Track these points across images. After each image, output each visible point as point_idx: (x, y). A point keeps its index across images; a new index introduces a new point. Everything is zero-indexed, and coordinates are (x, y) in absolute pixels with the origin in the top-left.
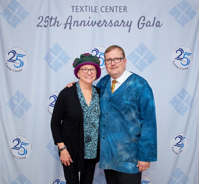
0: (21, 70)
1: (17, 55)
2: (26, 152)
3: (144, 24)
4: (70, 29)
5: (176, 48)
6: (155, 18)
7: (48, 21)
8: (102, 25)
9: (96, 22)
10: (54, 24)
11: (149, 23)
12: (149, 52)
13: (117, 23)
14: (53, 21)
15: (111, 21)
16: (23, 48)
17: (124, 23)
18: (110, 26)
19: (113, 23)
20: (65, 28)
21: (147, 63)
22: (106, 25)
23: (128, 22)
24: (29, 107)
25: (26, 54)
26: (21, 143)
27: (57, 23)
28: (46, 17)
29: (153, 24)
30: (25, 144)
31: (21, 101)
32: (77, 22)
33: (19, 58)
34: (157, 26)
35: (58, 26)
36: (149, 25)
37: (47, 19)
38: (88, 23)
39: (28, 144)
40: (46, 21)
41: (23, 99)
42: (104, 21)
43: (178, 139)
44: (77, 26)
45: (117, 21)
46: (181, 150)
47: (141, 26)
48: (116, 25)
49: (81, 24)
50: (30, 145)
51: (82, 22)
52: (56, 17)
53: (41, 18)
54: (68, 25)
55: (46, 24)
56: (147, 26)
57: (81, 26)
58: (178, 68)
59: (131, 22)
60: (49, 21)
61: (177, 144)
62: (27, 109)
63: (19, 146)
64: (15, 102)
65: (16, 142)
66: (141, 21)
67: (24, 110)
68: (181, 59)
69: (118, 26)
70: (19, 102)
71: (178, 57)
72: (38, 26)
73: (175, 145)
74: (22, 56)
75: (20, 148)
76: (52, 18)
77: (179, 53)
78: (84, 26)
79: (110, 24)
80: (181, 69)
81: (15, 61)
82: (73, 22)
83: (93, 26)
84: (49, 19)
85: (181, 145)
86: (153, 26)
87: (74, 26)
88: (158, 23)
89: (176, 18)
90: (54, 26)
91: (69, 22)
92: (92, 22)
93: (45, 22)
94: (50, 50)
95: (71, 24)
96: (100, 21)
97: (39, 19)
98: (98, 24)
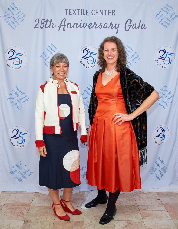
0: (20, 68)
1: (16, 54)
2: (24, 141)
3: (130, 26)
4: (64, 30)
5: (159, 48)
6: (140, 20)
7: (43, 23)
8: (93, 27)
9: (87, 24)
10: (50, 26)
11: (135, 25)
12: (135, 52)
13: (106, 25)
14: (49, 23)
15: (101, 24)
16: (21, 48)
17: (113, 25)
18: (100, 28)
19: (103, 25)
20: (59, 29)
21: (133, 62)
22: (96, 27)
23: (116, 24)
24: (27, 100)
25: (24, 53)
26: (20, 133)
27: (52, 25)
28: (42, 20)
29: (139, 27)
30: (24, 134)
31: (20, 95)
32: (70, 24)
33: (17, 56)
34: (142, 28)
35: (53, 28)
36: (135, 27)
37: (43, 21)
38: (80, 26)
39: (26, 134)
40: (42, 22)
41: (21, 93)
42: (95, 23)
43: (160, 131)
44: (70, 28)
45: (107, 24)
46: (162, 141)
47: (127, 28)
48: (105, 27)
49: (74, 26)
50: (27, 134)
51: (74, 24)
52: (51, 20)
53: (37, 20)
54: (62, 27)
55: (42, 26)
56: (133, 28)
57: (73, 28)
58: (161, 66)
59: (119, 24)
60: (45, 23)
61: (158, 135)
62: (25, 103)
63: (18, 136)
64: (15, 96)
65: (15, 132)
66: (128, 24)
67: (22, 103)
68: (163, 59)
69: (107, 28)
70: (18, 96)
71: (160, 57)
72: (35, 28)
73: (157, 136)
74: (21, 55)
75: (18, 138)
76: (47, 20)
77: (162, 53)
78: (76, 27)
79: (100, 26)
80: (163, 67)
81: (15, 59)
82: (66, 24)
83: (84, 28)
84: (45, 21)
85: (162, 136)
86: (139, 28)
87: (67, 28)
88: (143, 25)
89: (159, 21)
90: (50, 28)
91: (63, 24)
92: (84, 24)
93: (41, 24)
94: (46, 49)
95: (64, 26)
96: (91, 23)
97: (36, 21)
98: (89, 26)
